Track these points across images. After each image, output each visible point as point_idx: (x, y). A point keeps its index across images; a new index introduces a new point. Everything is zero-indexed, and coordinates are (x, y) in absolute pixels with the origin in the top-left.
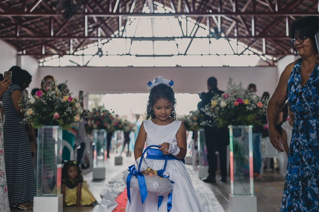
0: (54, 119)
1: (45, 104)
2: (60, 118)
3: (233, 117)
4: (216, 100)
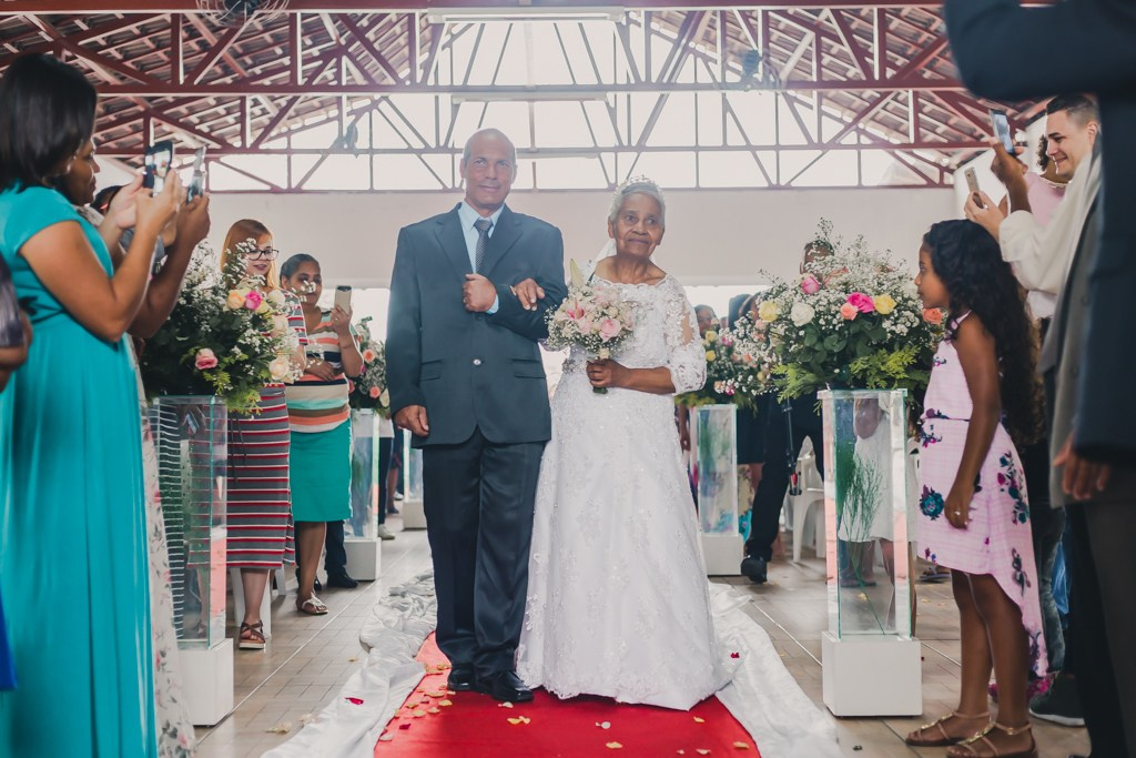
0: (197, 370)
2: (217, 367)
3: (835, 359)
4: (776, 299)
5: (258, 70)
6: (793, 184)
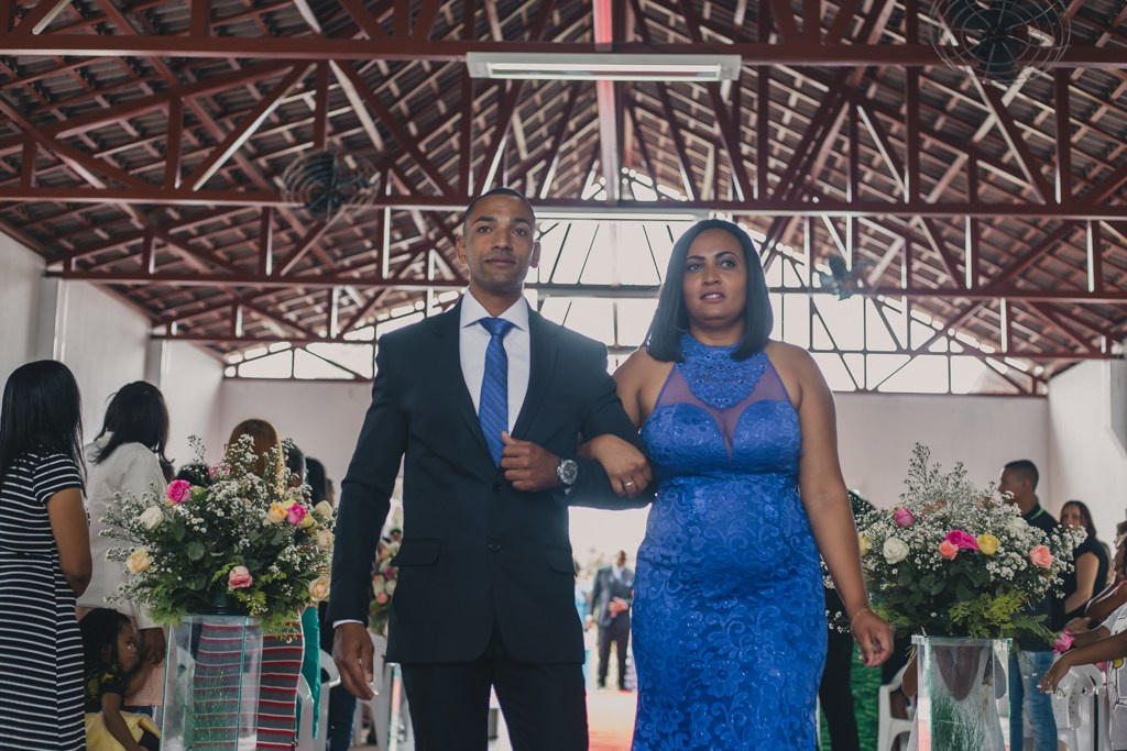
0: (231, 588)
1: (199, 532)
2: (253, 586)
3: (932, 602)
4: (866, 532)
5: (347, 262)
6: (880, 389)
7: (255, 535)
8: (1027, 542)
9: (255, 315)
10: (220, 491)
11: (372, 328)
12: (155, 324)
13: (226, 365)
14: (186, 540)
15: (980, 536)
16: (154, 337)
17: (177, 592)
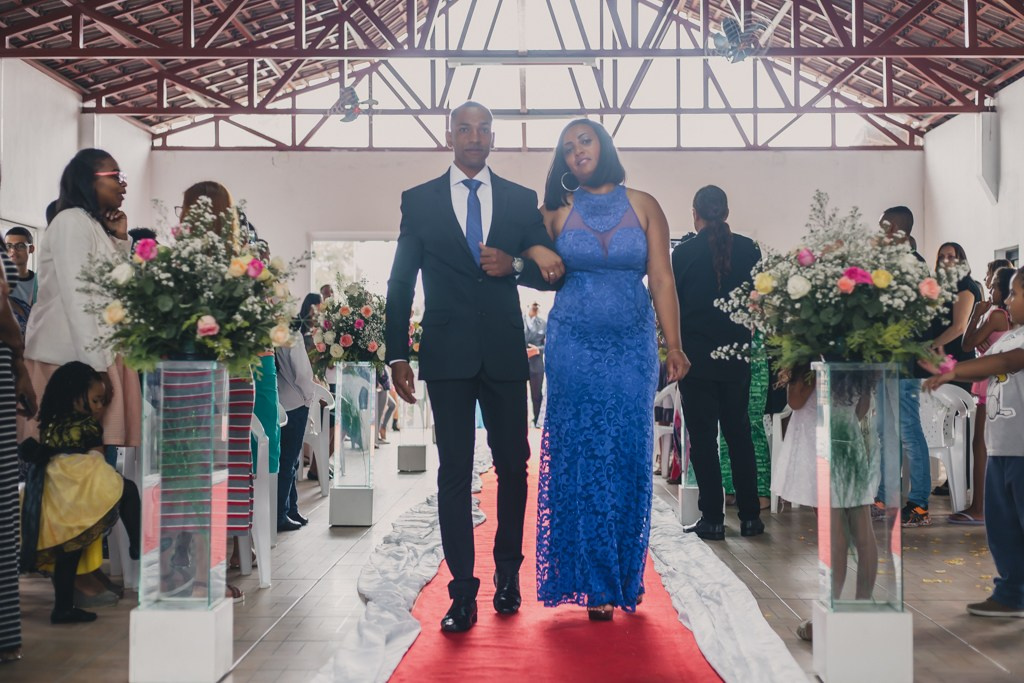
0: (199, 336)
1: (167, 286)
2: (219, 334)
3: (830, 331)
4: (772, 271)
5: (264, 35)
7: (218, 288)
8: (917, 276)
9: (179, 88)
10: (184, 248)
11: (290, 99)
12: (85, 98)
13: (154, 136)
14: (156, 294)
15: (874, 272)
16: (85, 111)
17: (150, 340)
